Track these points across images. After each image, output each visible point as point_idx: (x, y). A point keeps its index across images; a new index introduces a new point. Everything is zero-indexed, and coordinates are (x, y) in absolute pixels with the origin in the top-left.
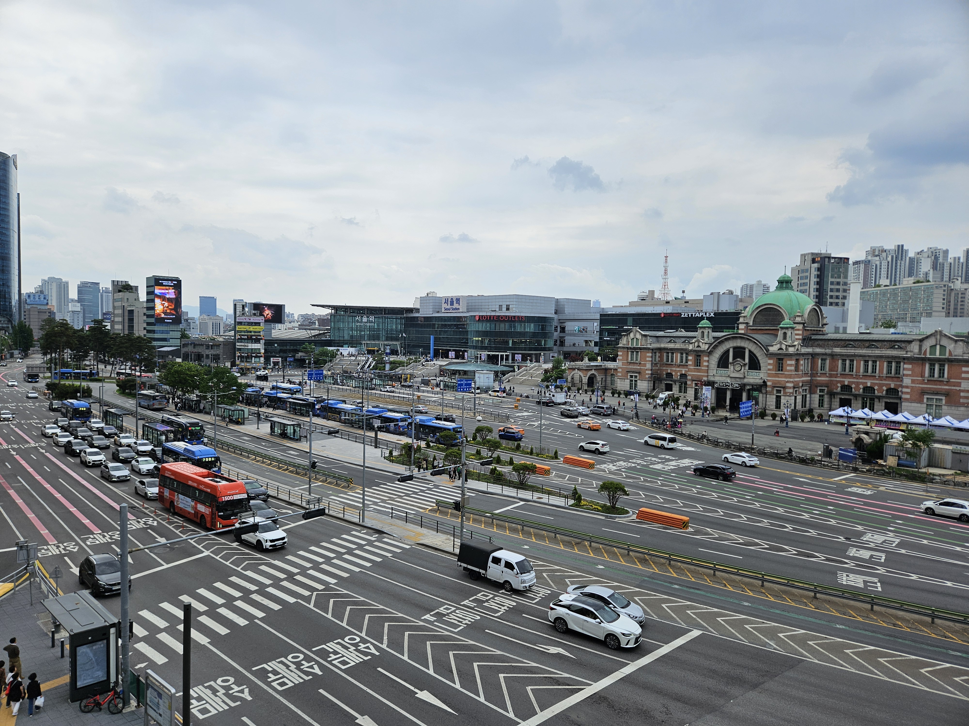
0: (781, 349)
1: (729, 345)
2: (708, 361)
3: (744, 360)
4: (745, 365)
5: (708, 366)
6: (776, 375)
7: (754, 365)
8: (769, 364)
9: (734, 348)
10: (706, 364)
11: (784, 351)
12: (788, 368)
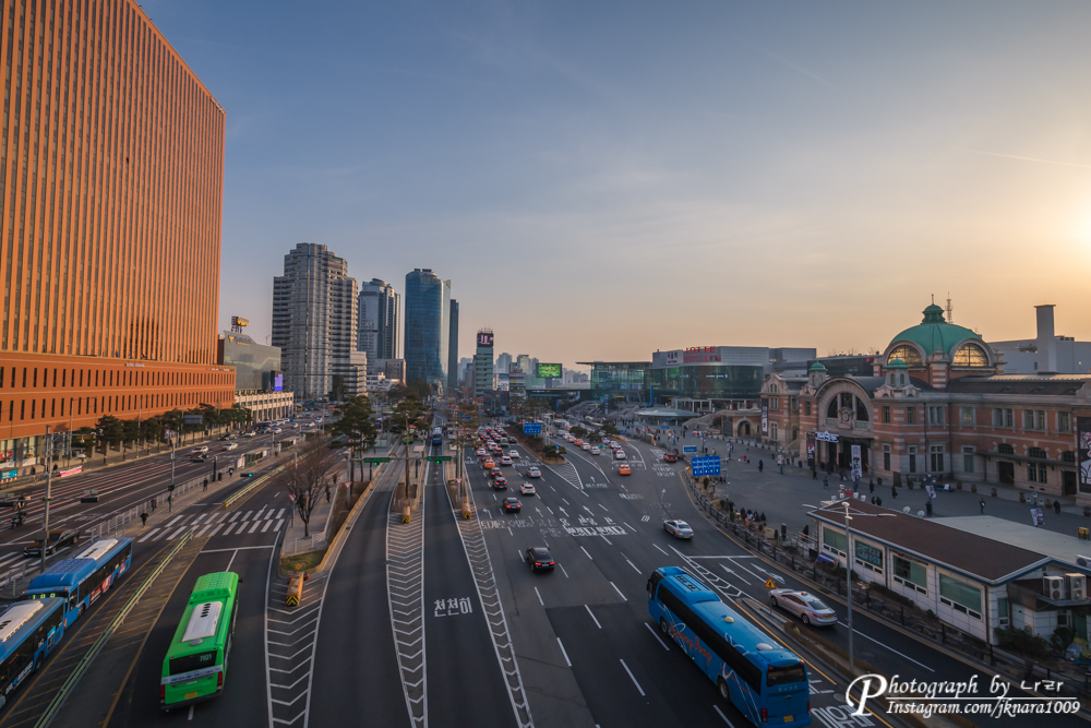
0: (886, 395)
1: (836, 390)
2: (817, 409)
3: (851, 407)
4: (853, 414)
5: (817, 415)
6: (883, 428)
7: (862, 415)
8: (875, 414)
9: (842, 394)
10: (815, 412)
11: (890, 398)
12: (895, 419)
